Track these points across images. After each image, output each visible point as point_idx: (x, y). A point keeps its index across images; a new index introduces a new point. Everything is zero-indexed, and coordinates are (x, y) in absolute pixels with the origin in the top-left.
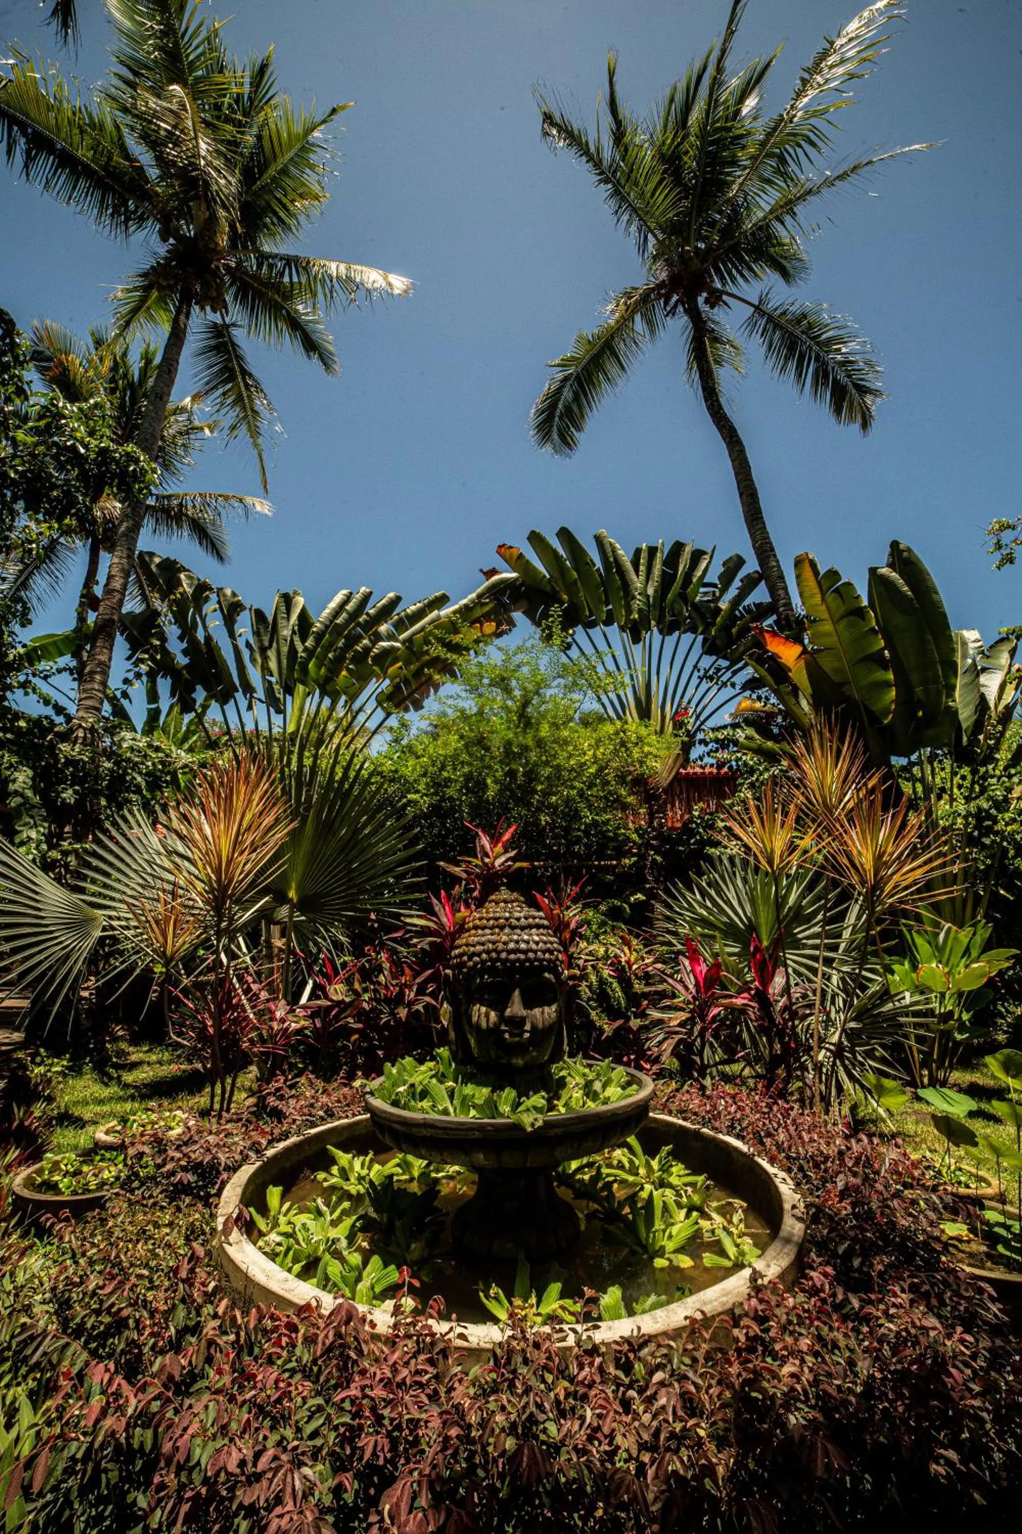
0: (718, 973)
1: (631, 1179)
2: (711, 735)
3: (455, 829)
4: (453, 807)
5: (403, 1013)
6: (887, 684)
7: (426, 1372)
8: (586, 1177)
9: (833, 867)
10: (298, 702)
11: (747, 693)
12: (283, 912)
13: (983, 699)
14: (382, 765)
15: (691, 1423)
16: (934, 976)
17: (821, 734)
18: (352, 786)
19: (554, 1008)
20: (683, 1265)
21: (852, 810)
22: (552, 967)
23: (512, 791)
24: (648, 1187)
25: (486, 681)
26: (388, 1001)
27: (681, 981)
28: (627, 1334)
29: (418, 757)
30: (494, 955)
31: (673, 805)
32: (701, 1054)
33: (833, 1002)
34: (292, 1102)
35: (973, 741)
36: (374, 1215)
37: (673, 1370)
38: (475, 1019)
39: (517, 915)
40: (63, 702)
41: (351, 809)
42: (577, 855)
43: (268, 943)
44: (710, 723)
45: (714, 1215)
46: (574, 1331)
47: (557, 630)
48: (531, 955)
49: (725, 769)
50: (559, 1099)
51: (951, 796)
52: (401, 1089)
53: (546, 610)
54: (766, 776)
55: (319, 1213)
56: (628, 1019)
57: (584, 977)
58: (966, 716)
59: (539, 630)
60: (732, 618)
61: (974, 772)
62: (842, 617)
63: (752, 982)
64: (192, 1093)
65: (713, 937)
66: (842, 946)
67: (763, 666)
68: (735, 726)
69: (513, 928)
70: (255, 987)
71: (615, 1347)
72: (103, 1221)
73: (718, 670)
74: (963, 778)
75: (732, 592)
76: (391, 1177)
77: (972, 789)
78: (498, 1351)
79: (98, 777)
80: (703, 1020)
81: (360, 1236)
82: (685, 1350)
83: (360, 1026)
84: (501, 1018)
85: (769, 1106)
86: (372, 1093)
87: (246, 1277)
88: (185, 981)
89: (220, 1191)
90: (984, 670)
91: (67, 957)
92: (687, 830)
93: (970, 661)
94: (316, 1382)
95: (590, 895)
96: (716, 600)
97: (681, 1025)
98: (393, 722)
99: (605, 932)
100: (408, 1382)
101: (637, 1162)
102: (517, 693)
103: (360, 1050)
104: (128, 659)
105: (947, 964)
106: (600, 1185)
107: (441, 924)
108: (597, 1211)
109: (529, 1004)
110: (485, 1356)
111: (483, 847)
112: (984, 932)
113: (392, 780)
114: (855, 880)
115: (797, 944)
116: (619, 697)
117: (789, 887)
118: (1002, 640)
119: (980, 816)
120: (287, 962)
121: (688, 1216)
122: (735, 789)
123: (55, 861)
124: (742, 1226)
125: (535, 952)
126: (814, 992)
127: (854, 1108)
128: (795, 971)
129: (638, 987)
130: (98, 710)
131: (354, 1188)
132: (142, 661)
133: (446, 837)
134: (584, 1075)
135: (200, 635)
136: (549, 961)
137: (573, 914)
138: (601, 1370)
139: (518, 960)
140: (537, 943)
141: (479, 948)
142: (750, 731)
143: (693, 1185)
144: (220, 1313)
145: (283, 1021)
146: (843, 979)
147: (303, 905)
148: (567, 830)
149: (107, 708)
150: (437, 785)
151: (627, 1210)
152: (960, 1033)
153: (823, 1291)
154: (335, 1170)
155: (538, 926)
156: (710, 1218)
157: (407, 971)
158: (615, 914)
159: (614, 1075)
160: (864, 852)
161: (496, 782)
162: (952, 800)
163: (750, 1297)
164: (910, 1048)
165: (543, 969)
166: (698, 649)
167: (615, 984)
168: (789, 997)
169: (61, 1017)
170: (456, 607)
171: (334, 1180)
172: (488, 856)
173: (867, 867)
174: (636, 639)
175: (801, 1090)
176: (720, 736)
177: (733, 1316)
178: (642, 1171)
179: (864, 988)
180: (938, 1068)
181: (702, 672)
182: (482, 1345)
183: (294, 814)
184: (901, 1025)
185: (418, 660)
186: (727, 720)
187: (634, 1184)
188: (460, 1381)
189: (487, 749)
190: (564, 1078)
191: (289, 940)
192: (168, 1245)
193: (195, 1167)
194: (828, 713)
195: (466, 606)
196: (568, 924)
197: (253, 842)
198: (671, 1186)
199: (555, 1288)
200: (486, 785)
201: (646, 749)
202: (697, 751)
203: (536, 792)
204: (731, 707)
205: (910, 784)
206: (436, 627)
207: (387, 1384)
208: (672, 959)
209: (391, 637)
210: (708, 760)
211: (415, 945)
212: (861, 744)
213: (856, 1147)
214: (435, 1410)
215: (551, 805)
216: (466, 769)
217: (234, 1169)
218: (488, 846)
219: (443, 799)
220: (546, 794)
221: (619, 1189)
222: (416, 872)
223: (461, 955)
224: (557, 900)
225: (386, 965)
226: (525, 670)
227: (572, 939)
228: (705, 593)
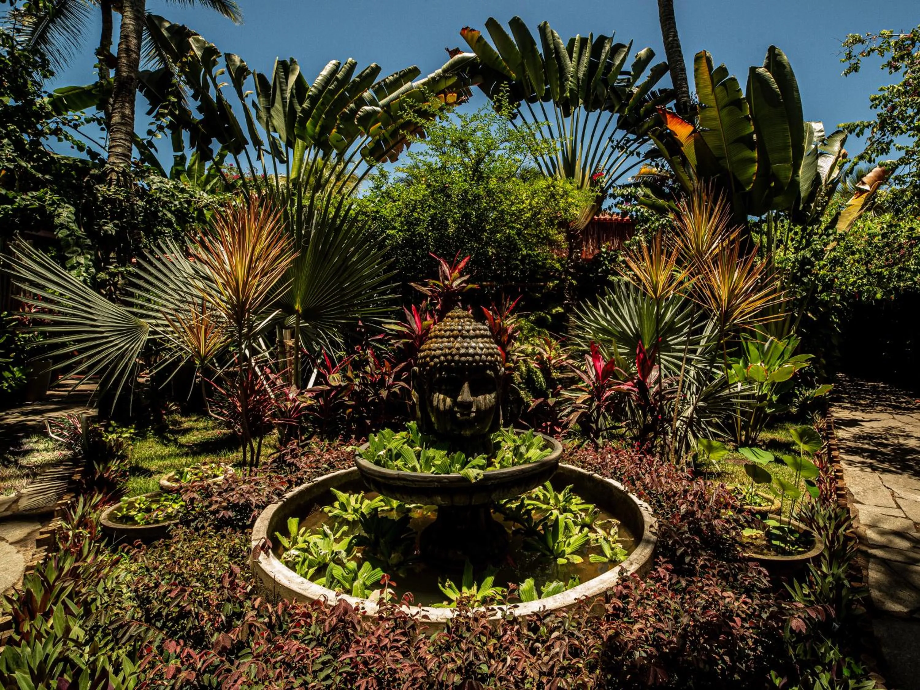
0: (612, 367)
1: (544, 506)
2: (618, 191)
3: (424, 257)
4: (421, 241)
5: (384, 393)
6: (752, 161)
7: (401, 640)
8: (514, 506)
9: (699, 296)
10: (298, 154)
11: (648, 161)
12: (292, 320)
13: (818, 176)
14: (367, 206)
15: (574, 661)
16: (758, 371)
17: (700, 197)
18: (343, 222)
19: (493, 395)
20: (576, 562)
21: (717, 255)
22: (493, 366)
23: (467, 229)
24: (556, 512)
25: (448, 142)
26: (373, 385)
27: (585, 372)
28: (536, 610)
29: (394, 201)
30: (449, 357)
31: (587, 242)
32: (596, 422)
33: (689, 388)
34: (304, 459)
35: (807, 207)
36: (365, 535)
37: (565, 630)
38: (435, 403)
39: (467, 327)
40: (95, 148)
41: (342, 242)
42: (515, 278)
43: (282, 345)
44: (619, 182)
45: (599, 530)
46: (501, 609)
47: (505, 103)
48: (477, 358)
49: (628, 218)
50: (495, 458)
51: (786, 246)
52: (381, 453)
53: (497, 86)
54: (657, 224)
55: (326, 535)
56: (547, 397)
57: (517, 368)
58: (804, 187)
59: (492, 102)
60: (641, 100)
61: (804, 230)
62: (725, 106)
63: (635, 374)
64: (231, 450)
65: (610, 342)
66: (699, 350)
67: (662, 141)
68: (636, 185)
69: (464, 337)
70: (272, 376)
71: (527, 618)
72: (168, 547)
73: (628, 141)
74: (796, 233)
75: (644, 78)
76: (376, 509)
77: (800, 242)
78: (450, 624)
79: (133, 213)
80: (599, 400)
81: (355, 549)
82: (573, 618)
83: (353, 403)
84: (455, 403)
85: (640, 459)
86: (360, 455)
87: (274, 580)
88: (220, 372)
89: (254, 522)
90: (822, 154)
91: (122, 356)
92: (596, 261)
93: (813, 146)
94: (326, 646)
95: (523, 309)
96: (630, 85)
97: (584, 403)
98: (375, 172)
99: (533, 336)
100: (389, 646)
101: (549, 496)
102: (473, 152)
103: (352, 419)
104: (149, 113)
105: (767, 364)
106: (523, 511)
107: (413, 331)
108: (520, 529)
109: (475, 392)
110: (441, 627)
111: (444, 272)
112: (795, 342)
113: (375, 219)
114: (714, 306)
115: (668, 348)
116: (551, 159)
117: (667, 308)
118: (838, 132)
119: (805, 261)
120: (297, 357)
121: (581, 531)
122: (632, 234)
123: (104, 281)
124: (616, 536)
125: (480, 355)
126: (678, 382)
127: (695, 457)
128: (665, 367)
129: (555, 374)
130: (129, 157)
131: (350, 517)
132: (163, 115)
133: (417, 262)
134: (514, 441)
135: (212, 94)
136: (491, 362)
137: (510, 323)
138: (518, 633)
139: (467, 361)
140: (482, 349)
141: (439, 352)
142: (649, 192)
143: (585, 510)
144: (256, 606)
145: (294, 400)
146: (698, 373)
147: (307, 315)
148: (508, 259)
149: (135, 154)
150: (409, 224)
151: (540, 527)
152: (769, 408)
153: (664, 579)
154: (337, 504)
155: (483, 336)
156: (596, 532)
157: (387, 363)
158: (540, 323)
159: (535, 440)
160: (722, 287)
161: (454, 222)
162: (786, 249)
163: (618, 584)
164: (736, 418)
165: (485, 367)
166: (614, 124)
167: (539, 373)
168: (660, 386)
169: (124, 398)
170: (426, 79)
171: (336, 512)
172: (448, 280)
173: (723, 298)
174: (567, 114)
175: (662, 447)
176: (625, 193)
177: (606, 596)
178: (552, 501)
179: (712, 379)
180: (752, 430)
181: (615, 143)
182: (439, 620)
183: (296, 247)
184: (733, 404)
185: (394, 122)
186: (630, 180)
187: (547, 510)
188: (424, 643)
189: (449, 196)
190: (499, 442)
191: (297, 341)
192: (216, 561)
193: (234, 507)
194: (707, 182)
195: (433, 78)
196: (506, 330)
197: (263, 269)
198: (571, 511)
199: (490, 580)
200: (447, 224)
201: (570, 200)
202: (608, 202)
203: (486, 231)
204: (635, 172)
205: (759, 236)
206: (409, 96)
207: (375, 648)
208: (581, 356)
209: (373, 102)
210: (614, 210)
211: (393, 345)
212: (728, 206)
213: (696, 487)
214: (407, 663)
215: (496, 241)
216: (432, 211)
217: (262, 507)
218: (447, 271)
219: (413, 234)
220: (493, 232)
221: (535, 514)
222: (394, 291)
223: (425, 357)
224: (499, 312)
225: (371, 359)
226: (479, 134)
227: (509, 341)
228: (622, 80)
